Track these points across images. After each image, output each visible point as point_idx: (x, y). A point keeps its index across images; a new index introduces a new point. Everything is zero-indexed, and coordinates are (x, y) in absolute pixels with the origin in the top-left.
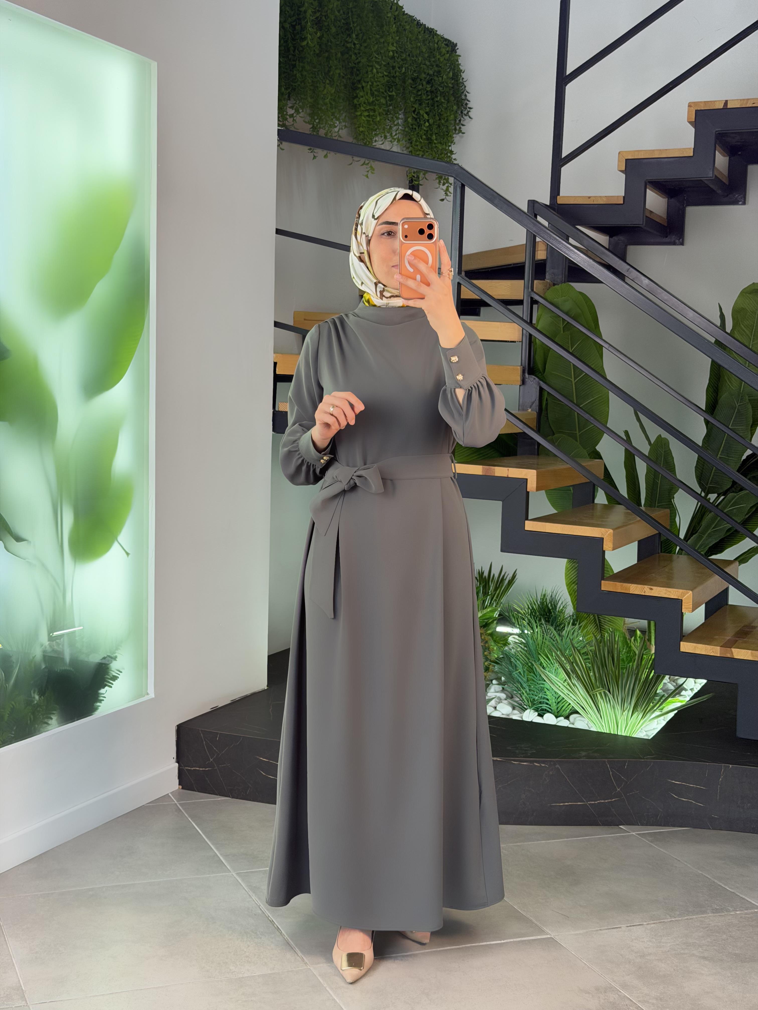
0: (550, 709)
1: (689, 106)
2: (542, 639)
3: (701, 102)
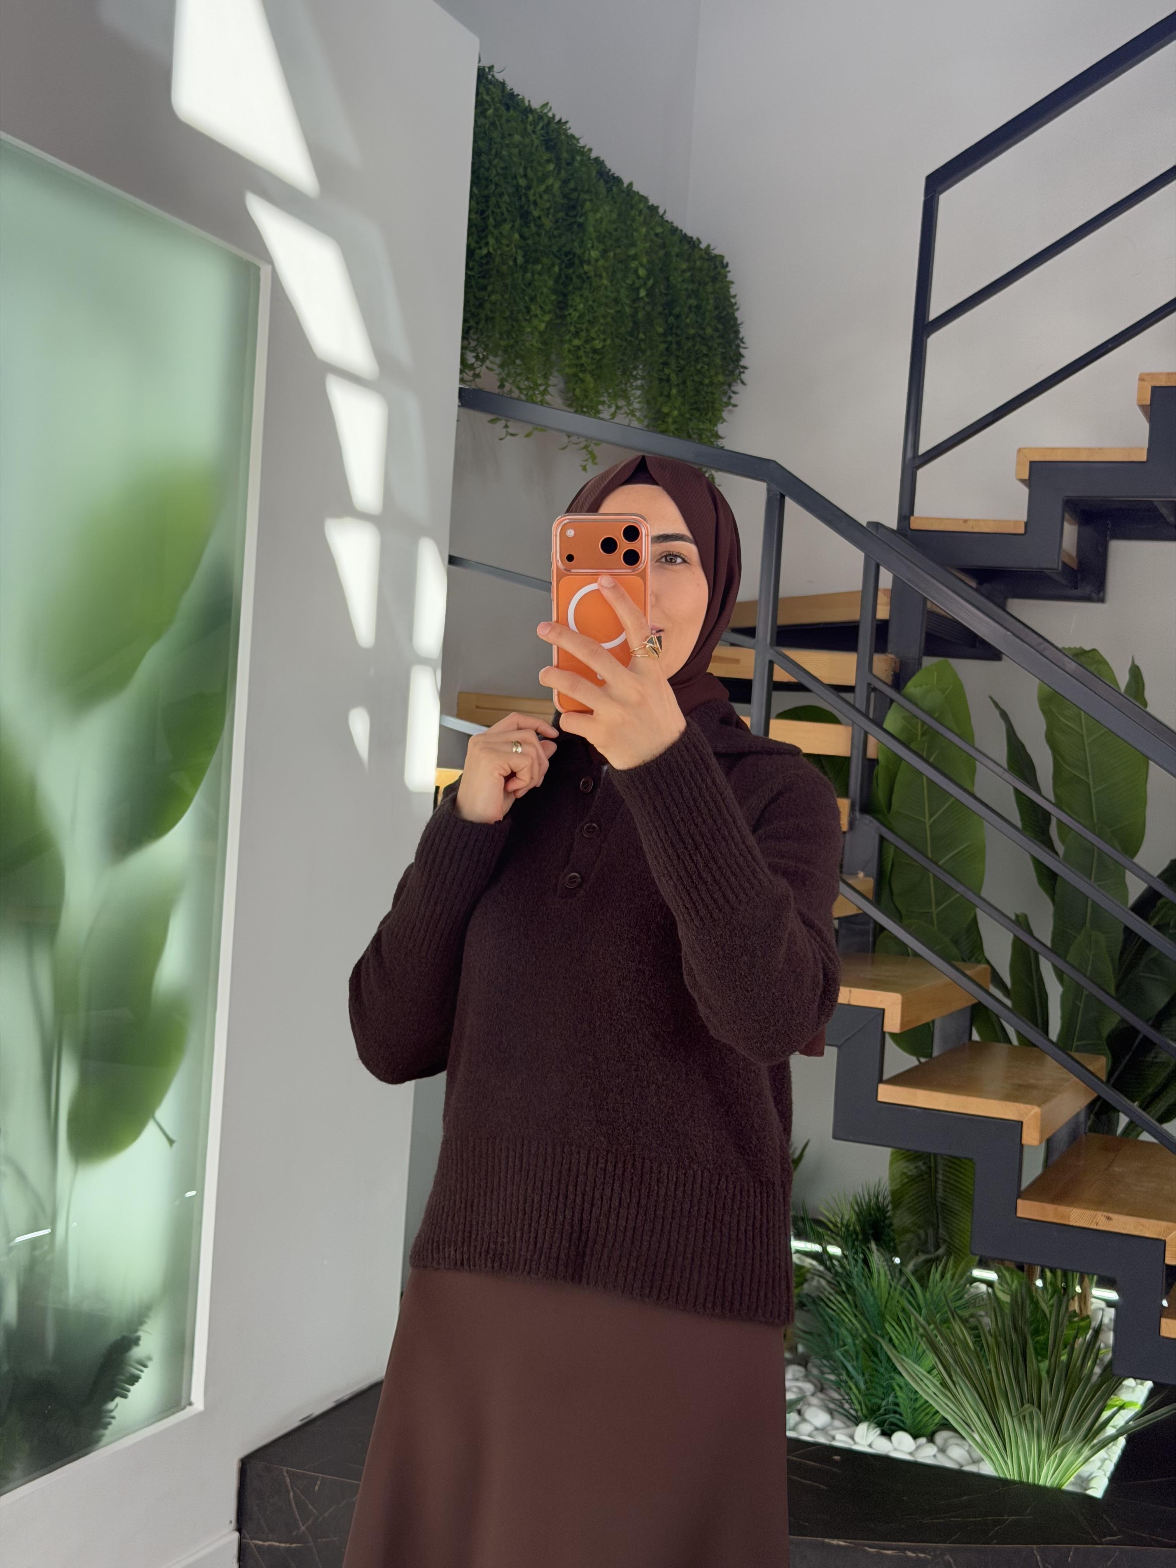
0: (903, 1422)
1: (1141, 379)
3: (1161, 374)
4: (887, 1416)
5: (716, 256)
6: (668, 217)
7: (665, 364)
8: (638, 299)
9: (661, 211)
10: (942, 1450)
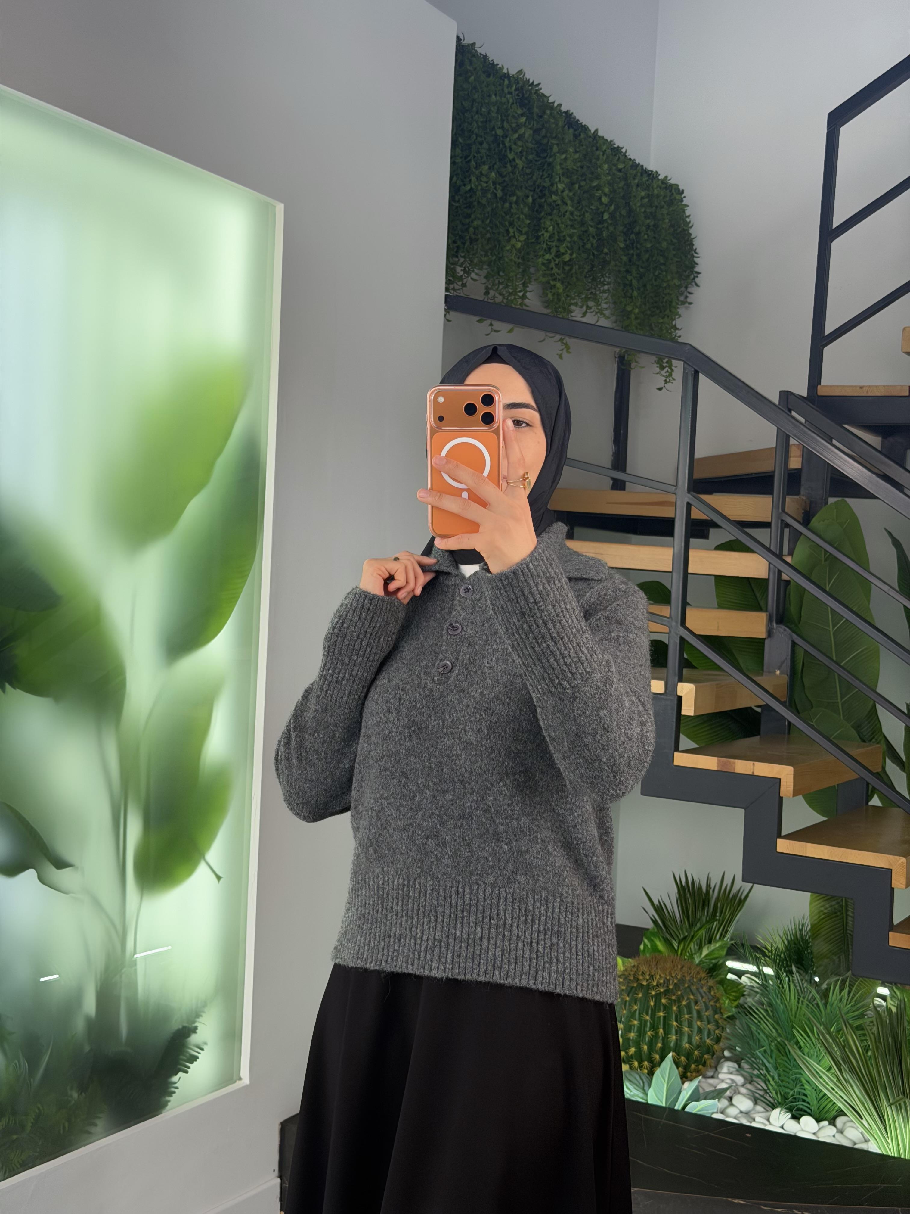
0: (809, 1108)
2: (796, 1004)
4: (795, 1104)
5: (672, 186)
6: (631, 155)
7: (627, 271)
8: (601, 222)
9: (624, 150)
10: (841, 1132)
